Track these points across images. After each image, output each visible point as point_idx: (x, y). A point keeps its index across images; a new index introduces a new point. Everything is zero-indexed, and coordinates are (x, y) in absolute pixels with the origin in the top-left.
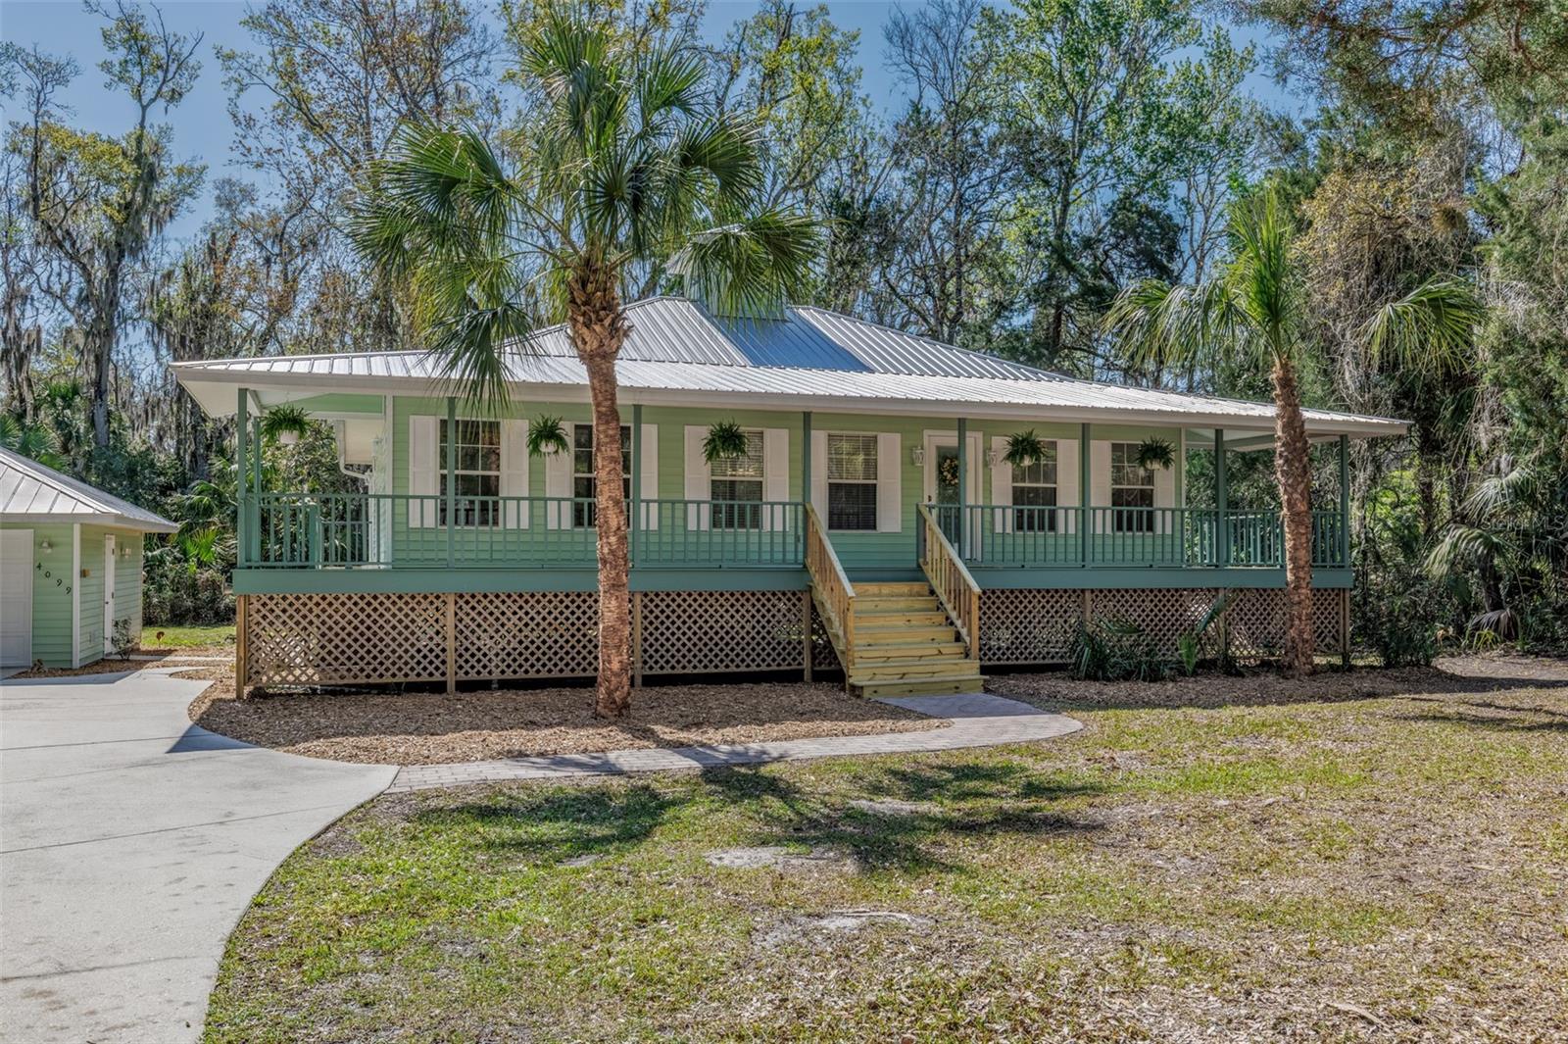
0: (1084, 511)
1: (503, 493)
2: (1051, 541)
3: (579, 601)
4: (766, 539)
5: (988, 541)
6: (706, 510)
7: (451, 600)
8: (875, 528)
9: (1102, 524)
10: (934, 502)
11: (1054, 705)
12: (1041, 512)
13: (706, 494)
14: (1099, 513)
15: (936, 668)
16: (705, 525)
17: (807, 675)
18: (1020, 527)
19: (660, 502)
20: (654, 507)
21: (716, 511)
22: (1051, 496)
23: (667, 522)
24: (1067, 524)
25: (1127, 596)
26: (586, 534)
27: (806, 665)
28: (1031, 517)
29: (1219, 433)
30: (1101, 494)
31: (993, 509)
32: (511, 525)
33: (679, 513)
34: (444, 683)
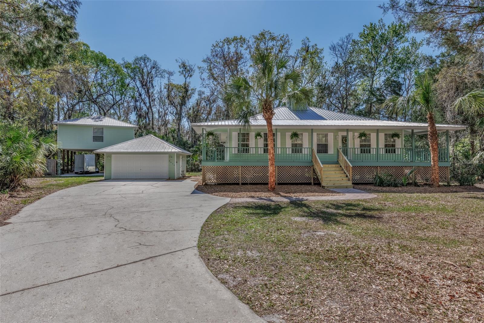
0: (377, 149)
1: (250, 147)
2: (369, 156)
3: (265, 168)
4: (303, 155)
5: (354, 156)
6: (290, 149)
7: (240, 167)
8: (327, 153)
9: (382, 152)
10: (341, 147)
11: (370, 191)
12: (367, 149)
13: (290, 146)
14: (381, 149)
15: (342, 183)
16: (290, 153)
17: (312, 184)
18: (362, 152)
19: (281, 148)
20: (280, 149)
21: (293, 150)
22: (369, 146)
23: (282, 152)
24: (373, 152)
25: (389, 168)
26: (266, 155)
27: (312, 181)
28: (364, 150)
29: (413, 130)
30: (382, 144)
31: (355, 148)
32: (252, 153)
33: (285, 150)
34: (239, 183)
